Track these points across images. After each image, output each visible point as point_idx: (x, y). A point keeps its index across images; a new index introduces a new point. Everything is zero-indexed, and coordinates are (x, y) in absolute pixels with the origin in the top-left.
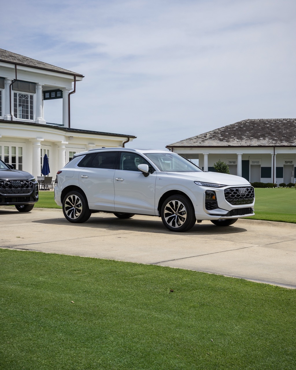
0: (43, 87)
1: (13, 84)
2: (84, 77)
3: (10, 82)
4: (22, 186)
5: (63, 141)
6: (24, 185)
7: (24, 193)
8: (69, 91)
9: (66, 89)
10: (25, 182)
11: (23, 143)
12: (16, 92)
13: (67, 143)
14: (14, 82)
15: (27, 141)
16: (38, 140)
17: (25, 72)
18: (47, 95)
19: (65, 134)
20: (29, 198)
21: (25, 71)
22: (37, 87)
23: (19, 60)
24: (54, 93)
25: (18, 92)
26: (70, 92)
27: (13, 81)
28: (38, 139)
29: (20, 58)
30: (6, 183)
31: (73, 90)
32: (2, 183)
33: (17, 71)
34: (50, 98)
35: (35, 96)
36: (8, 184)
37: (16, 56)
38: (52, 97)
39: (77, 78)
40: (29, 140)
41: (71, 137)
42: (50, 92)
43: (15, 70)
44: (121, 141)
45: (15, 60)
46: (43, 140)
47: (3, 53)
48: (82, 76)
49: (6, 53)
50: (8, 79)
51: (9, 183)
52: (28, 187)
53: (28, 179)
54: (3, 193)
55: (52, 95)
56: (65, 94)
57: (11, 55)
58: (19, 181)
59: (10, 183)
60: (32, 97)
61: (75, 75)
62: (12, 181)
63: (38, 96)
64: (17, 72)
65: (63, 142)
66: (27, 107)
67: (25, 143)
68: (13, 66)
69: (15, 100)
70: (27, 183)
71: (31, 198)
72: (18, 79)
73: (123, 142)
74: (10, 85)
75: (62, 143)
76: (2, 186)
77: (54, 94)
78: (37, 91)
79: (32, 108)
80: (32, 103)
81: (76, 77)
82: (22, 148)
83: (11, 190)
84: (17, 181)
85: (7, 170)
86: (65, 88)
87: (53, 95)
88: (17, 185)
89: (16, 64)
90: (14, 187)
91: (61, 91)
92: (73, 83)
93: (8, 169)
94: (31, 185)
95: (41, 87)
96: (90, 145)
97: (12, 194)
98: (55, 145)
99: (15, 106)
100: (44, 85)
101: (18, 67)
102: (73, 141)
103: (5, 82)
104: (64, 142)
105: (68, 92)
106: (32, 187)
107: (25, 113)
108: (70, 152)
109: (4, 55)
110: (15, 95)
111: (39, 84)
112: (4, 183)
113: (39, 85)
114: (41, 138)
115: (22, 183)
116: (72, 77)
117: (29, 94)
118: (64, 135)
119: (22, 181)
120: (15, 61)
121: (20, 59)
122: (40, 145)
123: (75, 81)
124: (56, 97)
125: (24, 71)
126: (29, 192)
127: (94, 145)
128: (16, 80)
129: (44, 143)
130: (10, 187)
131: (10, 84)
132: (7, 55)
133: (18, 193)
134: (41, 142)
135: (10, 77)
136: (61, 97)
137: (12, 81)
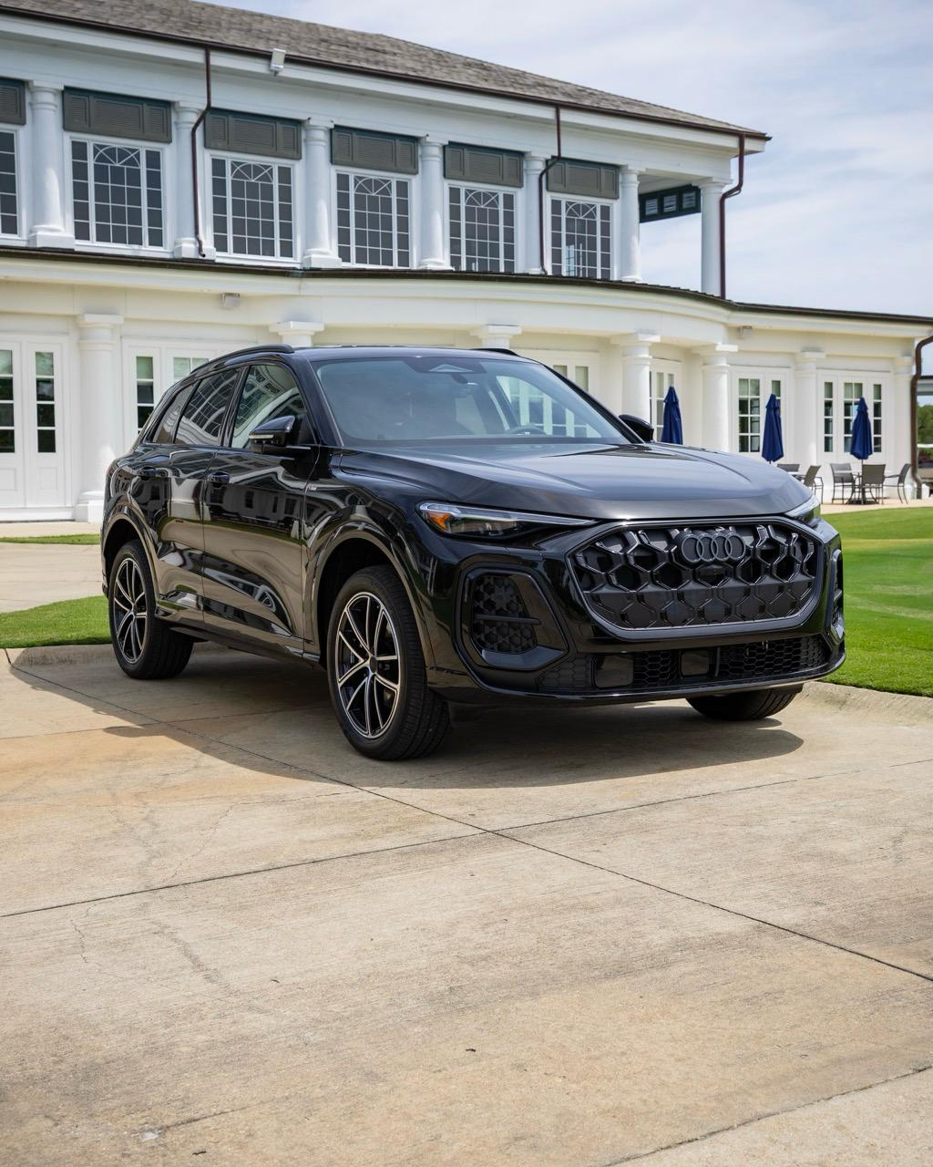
0: (640, 176)
1: (550, 171)
2: (769, 139)
3: (540, 166)
4: (753, 569)
5: (720, 343)
6: (764, 553)
7: (763, 611)
8: (723, 187)
9: (714, 180)
10: (765, 533)
11: (591, 351)
12: (558, 196)
13: (734, 348)
14: (551, 166)
15: (604, 345)
16: (640, 339)
17: (587, 132)
18: (652, 207)
19: (728, 318)
20: (797, 643)
21: (586, 129)
22: (623, 179)
23: (564, 94)
24: (674, 197)
25: (564, 198)
26: (725, 190)
27: (550, 163)
28: (641, 337)
29: (568, 89)
30: (642, 547)
31: (735, 184)
32: (616, 549)
33: (562, 128)
34: (662, 214)
35: (616, 207)
36: (654, 551)
37: (556, 85)
38: (666, 210)
39: (749, 145)
40: (612, 342)
41: (745, 327)
42: (660, 195)
43: (556, 127)
44: (910, 340)
45: (554, 94)
46: (656, 339)
47: (517, 78)
48: (762, 137)
49: (526, 78)
50: (533, 154)
51: (660, 545)
52: (786, 569)
53: (782, 514)
54: (623, 619)
55: (666, 204)
56: (710, 200)
57: (541, 83)
58: (726, 526)
59: (671, 541)
60: (606, 212)
61: (741, 136)
62: (681, 528)
63: (625, 207)
64: (562, 132)
65: (721, 347)
66: (593, 246)
67: (597, 351)
68: (548, 113)
69: (556, 223)
70: (782, 540)
71: (809, 651)
72: (564, 154)
73: (917, 343)
74: (541, 175)
75: (718, 348)
76: (617, 573)
77: (675, 203)
78: (623, 192)
79: (606, 245)
80: (606, 229)
81: (745, 139)
82: (586, 368)
83: (681, 596)
84: (713, 527)
85: (621, 449)
86: (711, 178)
87: (670, 203)
88: (716, 562)
89: (558, 106)
90: (698, 573)
91: (697, 190)
92: (735, 162)
93: (626, 442)
94: (804, 550)
95: (634, 178)
96: (808, 354)
97: (684, 622)
98: (691, 355)
99: (556, 241)
100: (643, 170)
101: (566, 116)
102: (754, 344)
103: (525, 166)
104: (726, 347)
105: (718, 190)
106: (811, 567)
107: (584, 264)
108: (740, 380)
109: (521, 82)
110: (556, 205)
111: (630, 168)
112: (626, 544)
113: (631, 172)
114: (653, 333)
115: (748, 540)
116: (732, 143)
117: (599, 202)
118: (725, 320)
119: (751, 528)
120: (554, 97)
121: (571, 93)
122: (646, 355)
123: (742, 154)
124: (680, 211)
125: (582, 129)
126: (795, 606)
127: (821, 356)
128: (558, 159)
129: (659, 351)
130: (673, 572)
131: (540, 172)
132: (529, 83)
133: (728, 614)
134: (649, 348)
135: (540, 148)
136: (696, 209)
137: (547, 161)
